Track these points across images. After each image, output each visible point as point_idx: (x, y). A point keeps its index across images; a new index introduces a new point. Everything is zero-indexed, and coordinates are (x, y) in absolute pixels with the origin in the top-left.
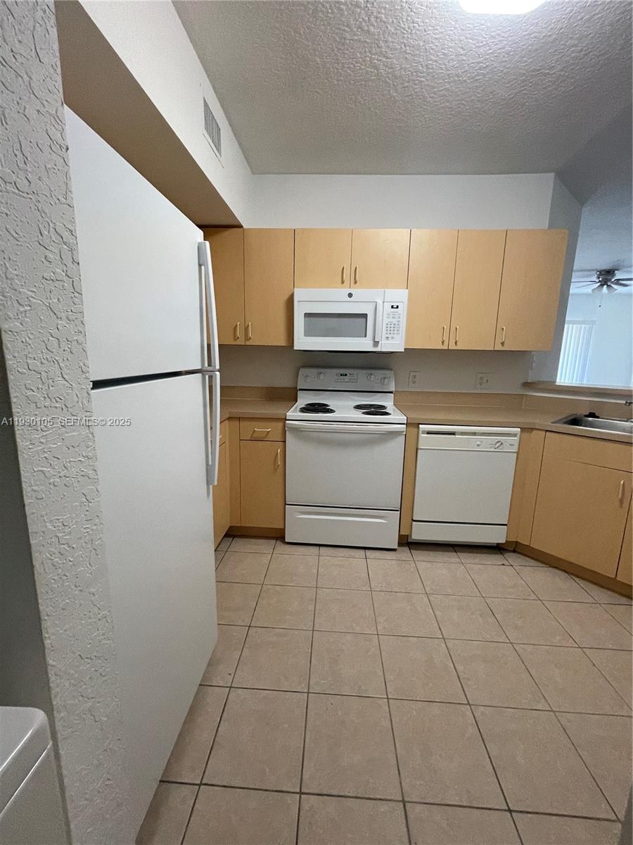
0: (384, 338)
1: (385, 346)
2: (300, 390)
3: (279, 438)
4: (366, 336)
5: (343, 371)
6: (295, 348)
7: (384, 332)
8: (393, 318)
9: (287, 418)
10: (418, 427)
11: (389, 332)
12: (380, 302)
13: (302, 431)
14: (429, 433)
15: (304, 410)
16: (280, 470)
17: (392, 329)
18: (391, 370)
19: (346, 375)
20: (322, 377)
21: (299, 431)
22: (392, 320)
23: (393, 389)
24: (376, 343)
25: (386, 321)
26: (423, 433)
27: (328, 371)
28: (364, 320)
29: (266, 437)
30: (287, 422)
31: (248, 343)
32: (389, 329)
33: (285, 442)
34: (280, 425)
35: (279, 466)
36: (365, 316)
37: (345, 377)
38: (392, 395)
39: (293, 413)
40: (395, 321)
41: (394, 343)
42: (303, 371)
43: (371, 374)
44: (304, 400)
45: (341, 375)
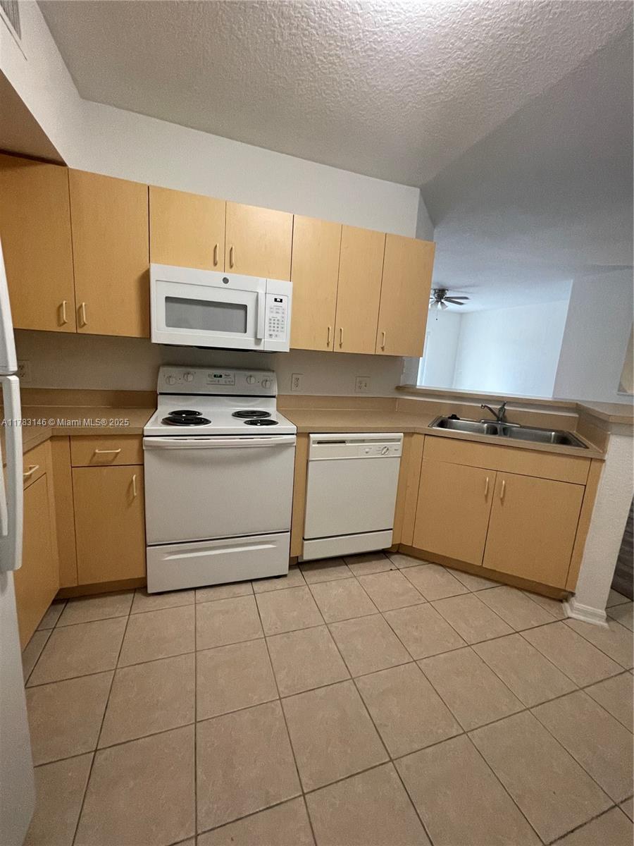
0: (267, 335)
1: (268, 345)
2: (161, 394)
3: (135, 460)
4: (246, 332)
5: (218, 372)
6: (154, 340)
7: (267, 328)
8: (277, 313)
9: (145, 434)
10: (309, 437)
11: (272, 328)
12: (261, 292)
13: (167, 449)
14: (319, 442)
15: (167, 421)
16: (137, 503)
17: (276, 325)
18: (273, 371)
19: (221, 376)
20: (190, 378)
21: (162, 449)
22: (275, 315)
23: (275, 393)
24: (258, 341)
25: (269, 315)
26: (314, 442)
27: (197, 371)
28: (242, 312)
29: (113, 460)
30: (145, 439)
31: (80, 331)
32: (272, 325)
33: (143, 465)
34: (135, 443)
35: (134, 497)
36: (244, 307)
37: (219, 378)
38: (275, 399)
39: (154, 426)
40: (279, 316)
41: (278, 342)
42: (164, 371)
43: (251, 376)
44: (166, 407)
45: (215, 376)
